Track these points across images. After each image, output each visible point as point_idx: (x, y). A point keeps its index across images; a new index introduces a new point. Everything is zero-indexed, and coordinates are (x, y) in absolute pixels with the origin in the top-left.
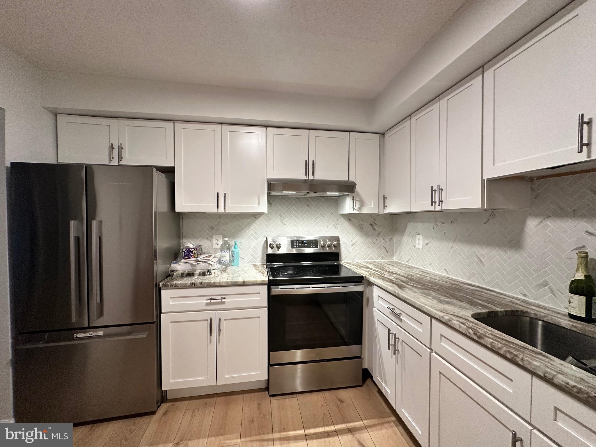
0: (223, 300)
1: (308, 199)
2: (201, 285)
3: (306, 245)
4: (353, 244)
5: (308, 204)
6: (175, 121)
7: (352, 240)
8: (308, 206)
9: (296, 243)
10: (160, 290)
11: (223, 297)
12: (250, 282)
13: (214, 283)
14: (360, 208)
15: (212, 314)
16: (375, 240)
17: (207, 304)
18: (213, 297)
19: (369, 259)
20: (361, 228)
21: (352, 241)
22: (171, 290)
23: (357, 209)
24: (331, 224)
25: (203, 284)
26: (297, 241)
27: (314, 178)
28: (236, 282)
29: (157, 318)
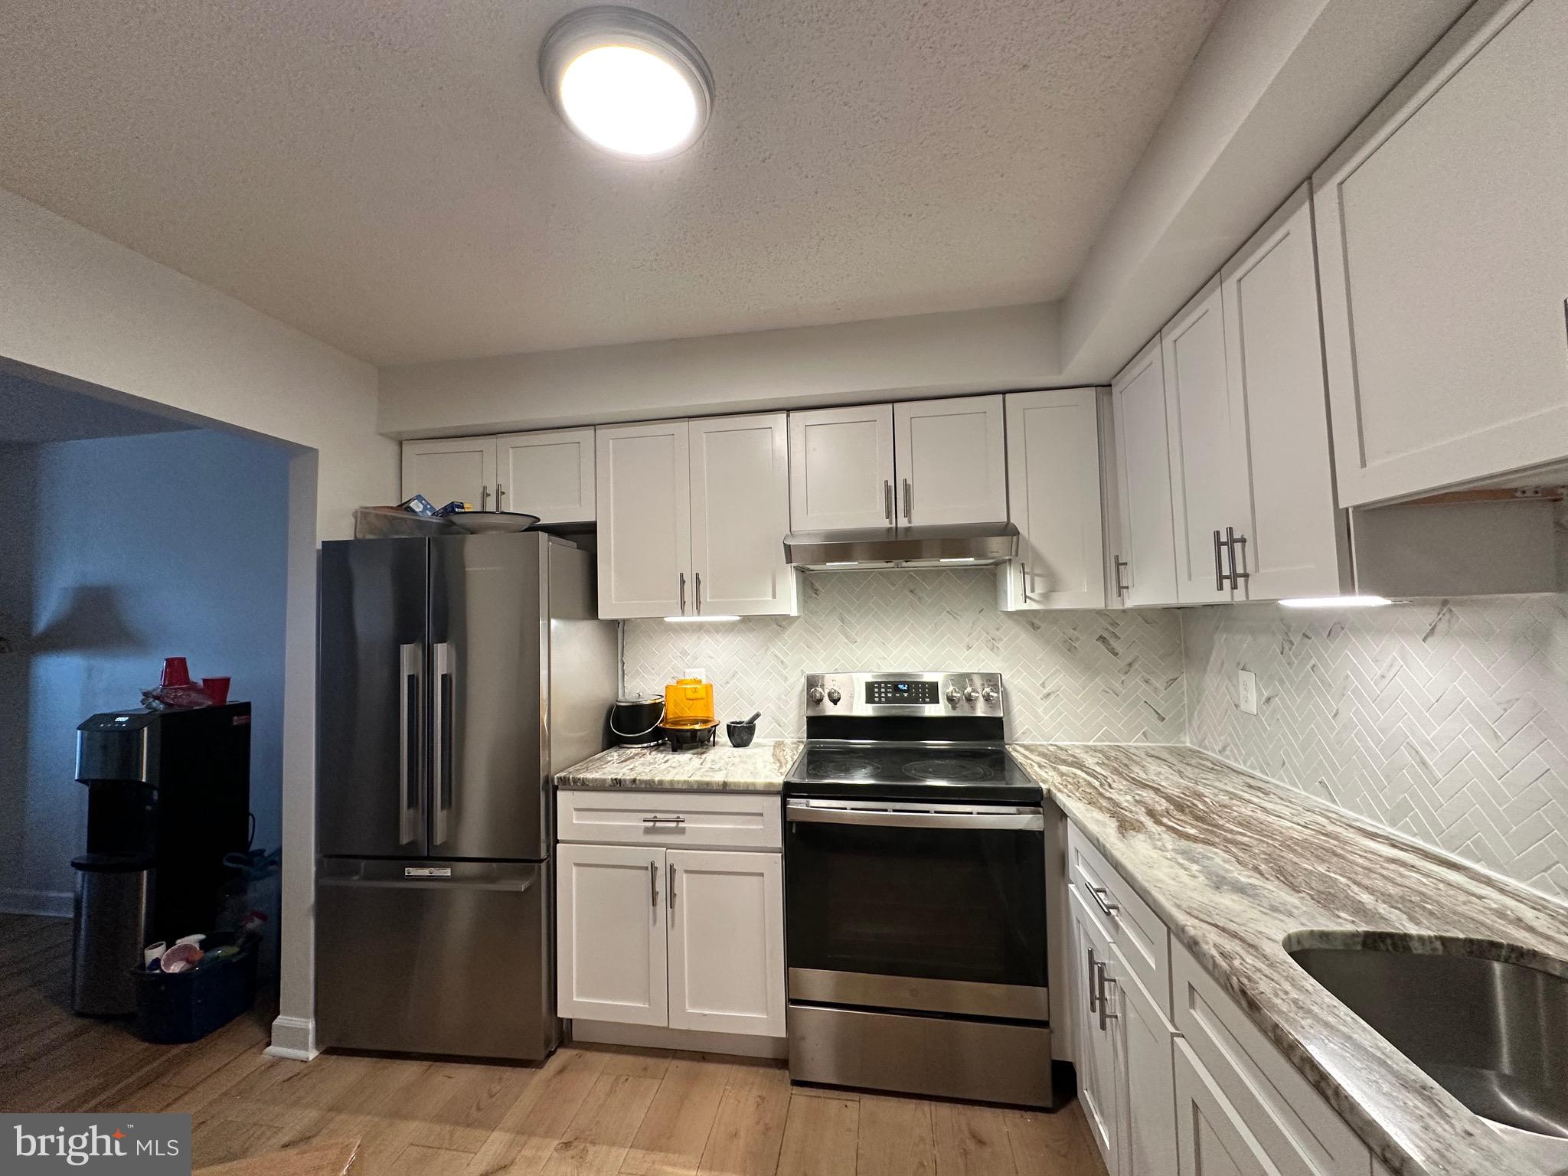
0: (681, 825)
1: (912, 576)
2: (634, 786)
3: (906, 695)
4: (1049, 694)
5: (912, 588)
6: (597, 427)
7: (1043, 683)
8: (912, 591)
9: (880, 690)
10: (556, 789)
11: (682, 816)
12: (739, 786)
13: (661, 782)
14: (1046, 597)
15: (658, 856)
16: (1117, 685)
17: (647, 831)
18: (659, 816)
19: (1099, 739)
20: (1069, 650)
21: (1043, 685)
22: (575, 793)
23: (1037, 598)
24: (977, 640)
25: (638, 782)
26: (883, 685)
27: (910, 522)
28: (708, 784)
29: (548, 851)
